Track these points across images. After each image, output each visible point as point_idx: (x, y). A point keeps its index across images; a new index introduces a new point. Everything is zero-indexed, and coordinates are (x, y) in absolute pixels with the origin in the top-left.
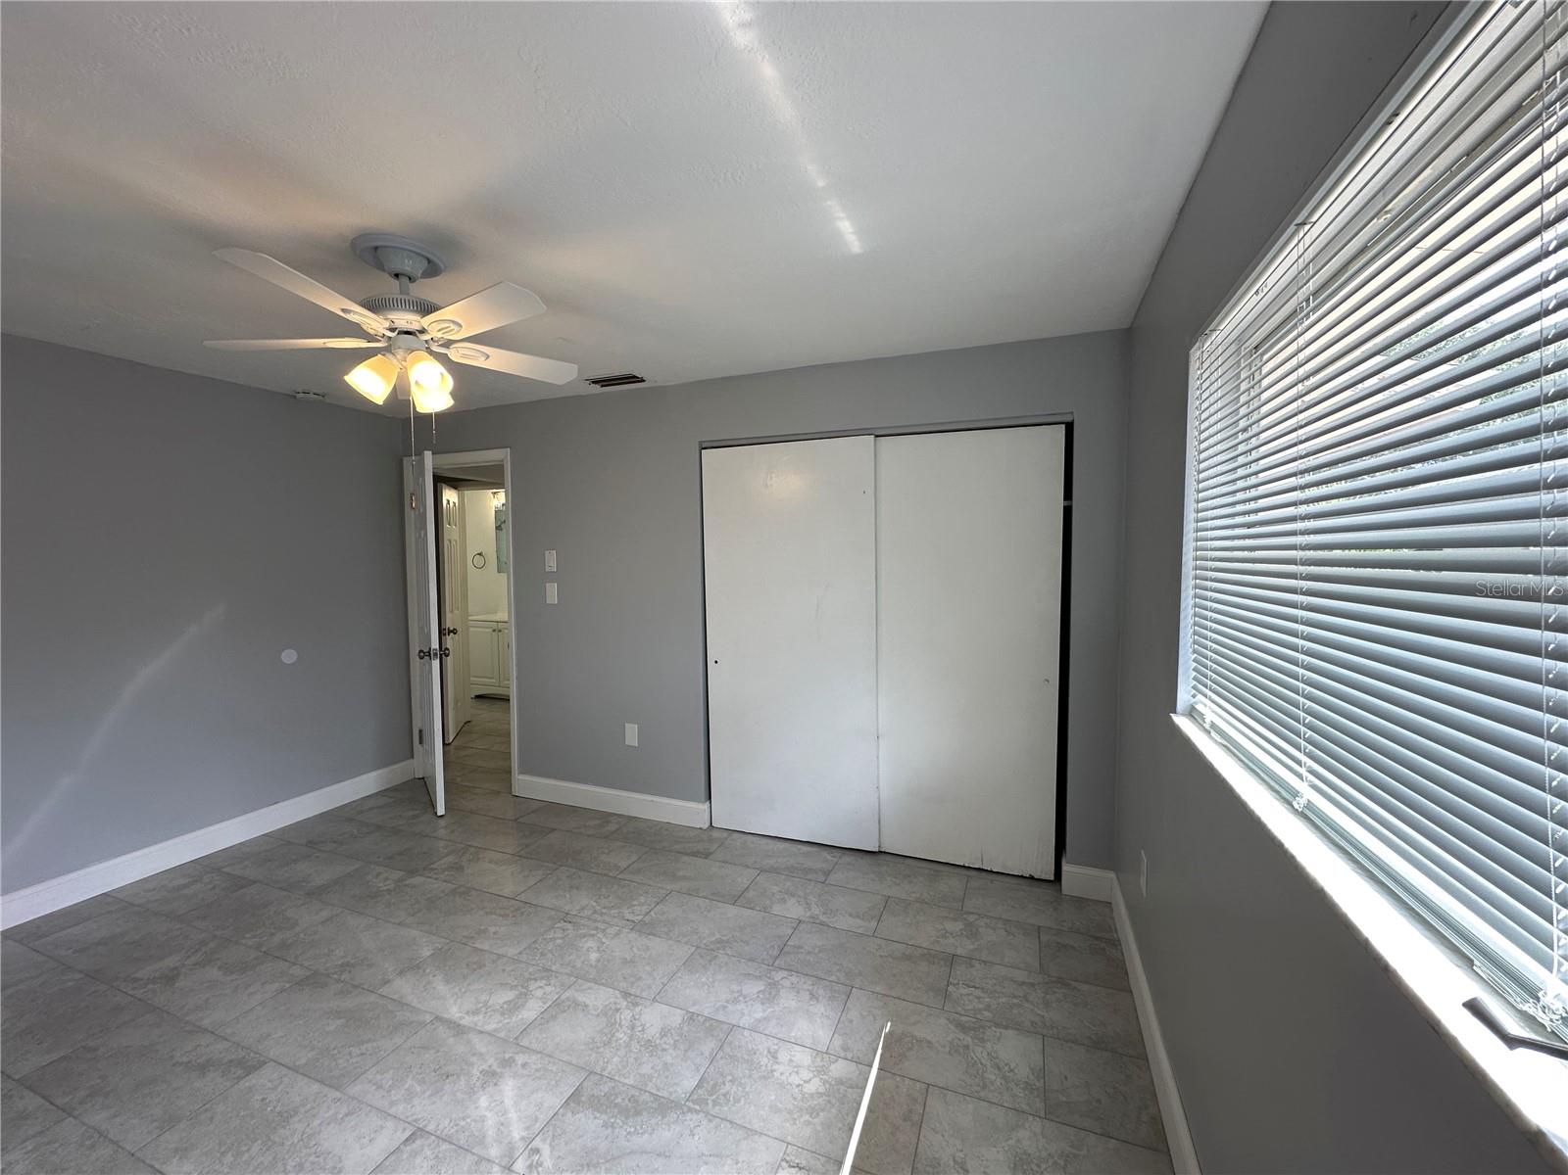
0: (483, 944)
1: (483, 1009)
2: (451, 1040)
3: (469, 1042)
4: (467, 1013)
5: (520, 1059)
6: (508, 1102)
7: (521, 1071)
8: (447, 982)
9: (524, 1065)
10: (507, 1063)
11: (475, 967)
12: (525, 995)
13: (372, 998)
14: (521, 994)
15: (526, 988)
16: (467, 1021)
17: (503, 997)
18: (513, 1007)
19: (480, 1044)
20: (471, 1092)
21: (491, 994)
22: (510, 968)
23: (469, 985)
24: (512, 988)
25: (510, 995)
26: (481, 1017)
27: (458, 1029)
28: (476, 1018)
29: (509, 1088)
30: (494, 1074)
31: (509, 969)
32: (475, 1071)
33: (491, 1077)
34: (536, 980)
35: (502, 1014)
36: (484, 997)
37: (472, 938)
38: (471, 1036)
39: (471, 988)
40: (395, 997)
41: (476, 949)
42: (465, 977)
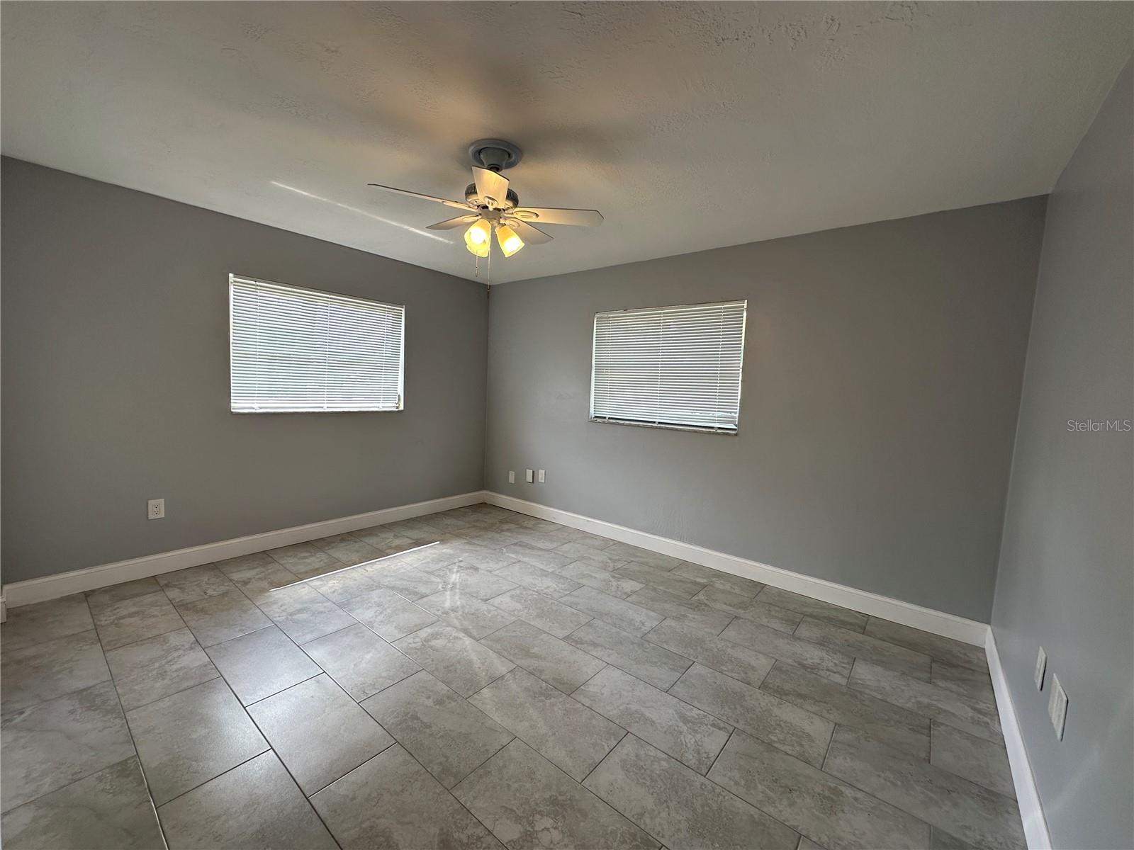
0: (442, 688)
1: (451, 638)
2: (470, 627)
3: (462, 625)
4: (460, 639)
5: (439, 613)
6: (449, 601)
7: (441, 609)
8: (470, 662)
9: (438, 610)
10: (446, 613)
11: (451, 668)
12: (426, 640)
13: (518, 662)
14: (428, 642)
15: (423, 645)
16: (461, 635)
17: (438, 643)
18: (435, 636)
19: (456, 622)
20: (463, 607)
21: (445, 646)
22: (428, 661)
23: (457, 655)
24: (431, 647)
25: (434, 643)
26: (454, 635)
27: (466, 631)
28: (456, 635)
29: (447, 604)
30: (452, 610)
31: (430, 661)
32: (460, 613)
33: (454, 610)
34: (416, 648)
35: (442, 633)
36: (450, 645)
37: (448, 698)
38: (460, 627)
39: (456, 653)
40: (503, 659)
41: (447, 683)
42: (459, 662)
